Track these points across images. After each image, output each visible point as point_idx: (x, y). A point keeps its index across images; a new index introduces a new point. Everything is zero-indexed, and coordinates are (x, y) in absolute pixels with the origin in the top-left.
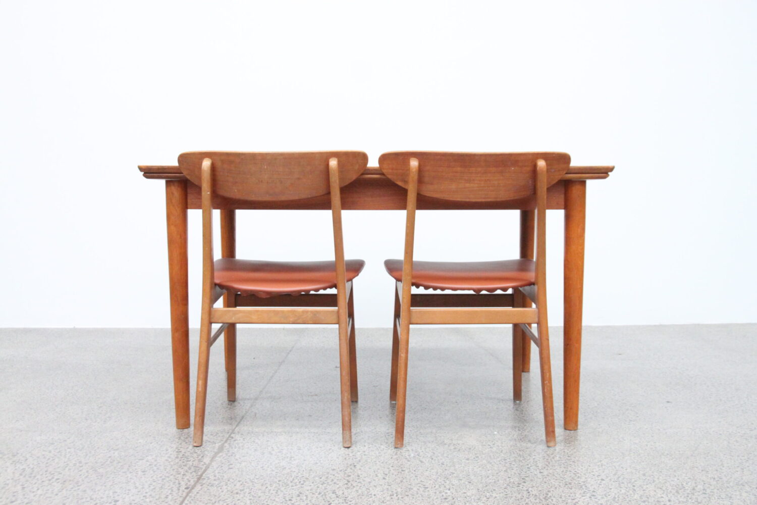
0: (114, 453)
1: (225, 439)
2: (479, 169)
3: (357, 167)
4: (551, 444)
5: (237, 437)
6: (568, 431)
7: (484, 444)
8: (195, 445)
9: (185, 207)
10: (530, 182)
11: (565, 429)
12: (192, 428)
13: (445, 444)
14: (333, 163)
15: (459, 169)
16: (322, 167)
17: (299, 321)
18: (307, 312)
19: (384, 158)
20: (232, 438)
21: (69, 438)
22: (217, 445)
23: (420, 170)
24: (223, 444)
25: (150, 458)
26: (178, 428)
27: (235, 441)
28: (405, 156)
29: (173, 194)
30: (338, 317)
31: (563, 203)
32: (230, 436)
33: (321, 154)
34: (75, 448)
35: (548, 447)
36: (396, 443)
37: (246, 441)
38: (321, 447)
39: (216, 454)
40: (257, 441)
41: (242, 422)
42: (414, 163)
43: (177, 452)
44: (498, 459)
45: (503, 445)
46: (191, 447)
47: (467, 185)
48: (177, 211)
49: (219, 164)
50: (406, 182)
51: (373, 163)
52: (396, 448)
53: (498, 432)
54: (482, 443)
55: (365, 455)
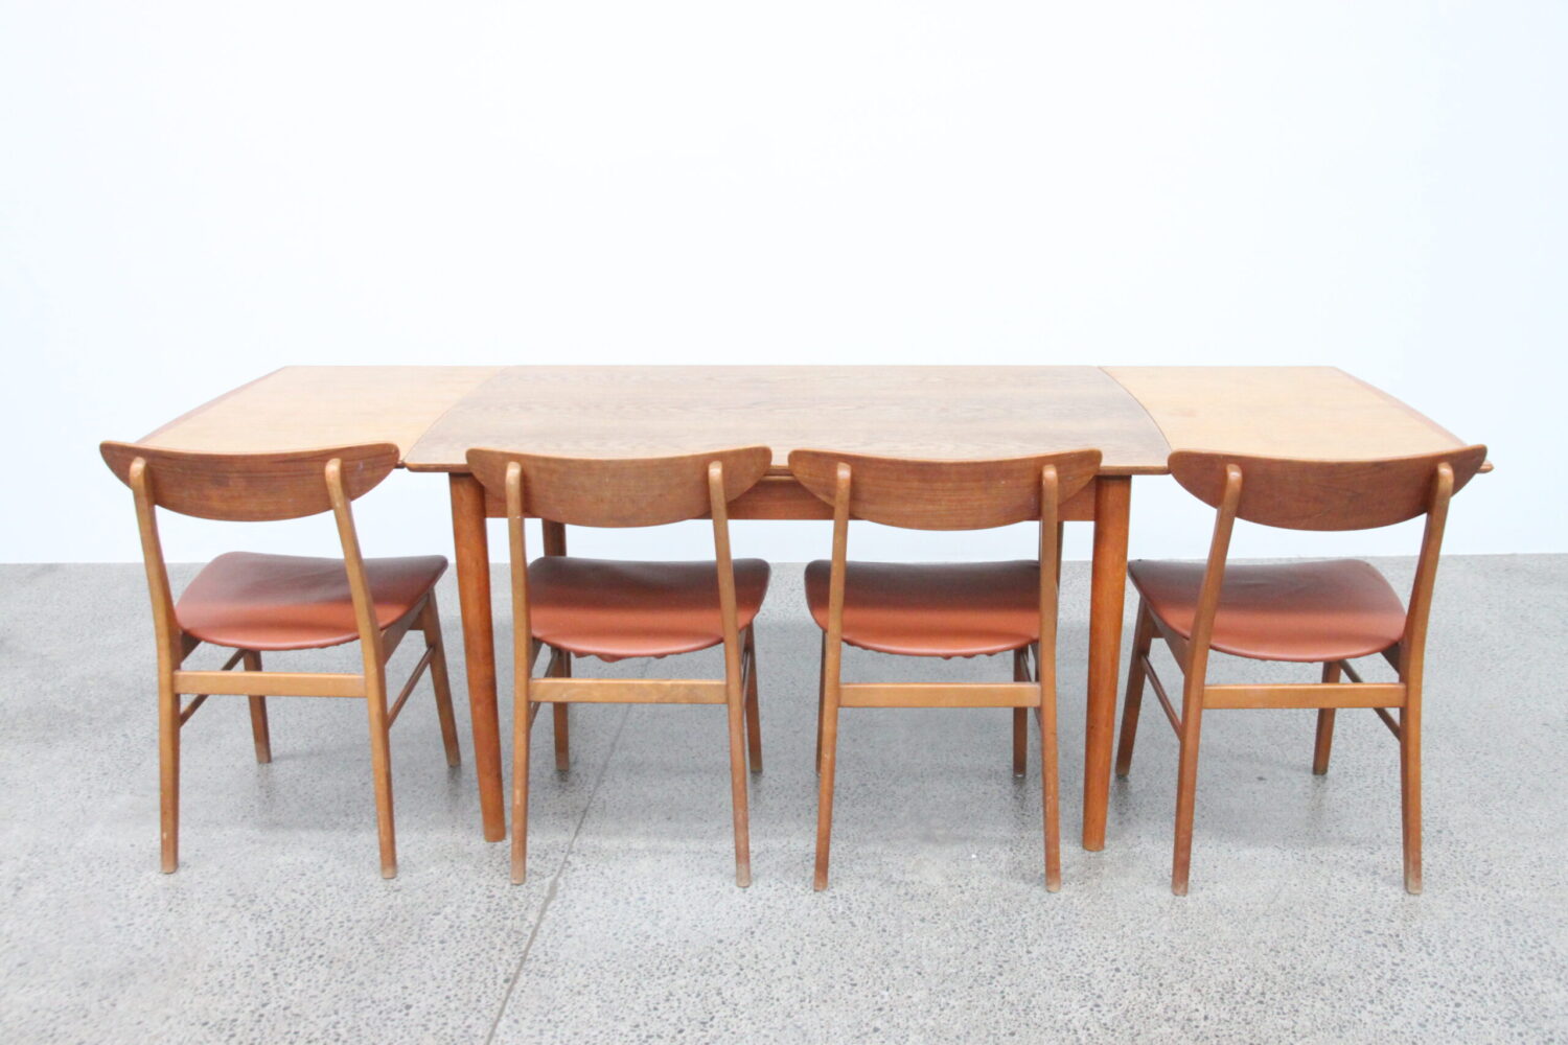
0: (396, 898)
1: (558, 868)
2: (950, 485)
3: (754, 470)
4: (1053, 888)
5: (577, 861)
6: (1087, 853)
7: (953, 882)
8: (514, 882)
9: (482, 513)
10: (1033, 500)
11: (1084, 847)
12: (509, 840)
13: (893, 883)
14: (715, 471)
15: (916, 484)
16: (698, 477)
17: (666, 700)
18: (678, 686)
19: (796, 456)
20: (569, 863)
21: (326, 862)
22: (548, 881)
23: (854, 482)
24: (555, 880)
25: (448, 910)
26: (488, 841)
27: (574, 870)
28: (830, 460)
29: (461, 499)
30: (727, 694)
31: (1092, 511)
32: (566, 861)
33: (695, 458)
34: (338, 885)
35: (1049, 891)
36: (816, 885)
37: (591, 871)
38: (703, 888)
39: (547, 901)
40: (606, 871)
41: (583, 825)
42: (844, 473)
43: (488, 897)
44: (969, 920)
45: (982, 886)
46: (508, 886)
47: (930, 507)
48: (469, 526)
49: (532, 473)
50: (832, 496)
51: (780, 459)
52: (815, 891)
53: (977, 855)
54: (950, 880)
55: (769, 907)
